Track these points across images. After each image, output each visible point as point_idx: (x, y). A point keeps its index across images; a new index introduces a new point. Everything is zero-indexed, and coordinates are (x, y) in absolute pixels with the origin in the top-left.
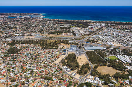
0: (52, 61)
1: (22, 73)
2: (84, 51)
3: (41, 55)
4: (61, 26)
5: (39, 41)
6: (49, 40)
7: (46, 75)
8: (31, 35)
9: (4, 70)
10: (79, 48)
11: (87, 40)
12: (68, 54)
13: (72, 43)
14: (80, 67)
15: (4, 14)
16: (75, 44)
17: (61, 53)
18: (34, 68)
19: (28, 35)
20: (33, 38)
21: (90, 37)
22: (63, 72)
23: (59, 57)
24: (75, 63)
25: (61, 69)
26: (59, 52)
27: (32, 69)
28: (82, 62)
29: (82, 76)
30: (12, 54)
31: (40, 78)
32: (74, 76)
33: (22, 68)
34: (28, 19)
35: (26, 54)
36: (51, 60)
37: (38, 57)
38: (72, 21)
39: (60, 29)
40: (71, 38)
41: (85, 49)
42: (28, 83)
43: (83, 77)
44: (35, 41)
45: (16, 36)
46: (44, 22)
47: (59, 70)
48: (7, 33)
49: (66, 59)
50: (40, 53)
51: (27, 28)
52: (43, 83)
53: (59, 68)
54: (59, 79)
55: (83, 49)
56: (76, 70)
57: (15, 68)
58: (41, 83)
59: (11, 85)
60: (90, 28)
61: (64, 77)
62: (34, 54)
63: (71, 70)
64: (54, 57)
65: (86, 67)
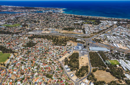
1: (30, 67)
2: (88, 51)
3: (50, 51)
4: (75, 22)
5: (52, 36)
6: (61, 36)
7: (48, 72)
8: (48, 30)
9: (19, 62)
10: (85, 47)
11: (94, 39)
12: (73, 53)
13: (80, 41)
15: (34, 9)
16: (82, 42)
17: (67, 50)
18: (41, 64)
19: (46, 30)
20: (49, 33)
21: (98, 36)
22: (63, 72)
23: (64, 55)
24: (76, 63)
25: (62, 68)
26: (66, 49)
27: (39, 65)
28: (83, 63)
29: (79, 78)
30: (28, 48)
31: (43, 74)
32: (72, 77)
33: (32, 62)
34: (50, 14)
35: (39, 48)
36: (57, 57)
37: (47, 52)
38: (86, 17)
39: (73, 26)
40: (80, 36)
42: (32, 78)
43: (79, 80)
44: (49, 36)
45: (37, 30)
46: (62, 17)
47: (60, 68)
48: (31, 27)
49: (69, 58)
50: (50, 49)
51: (47, 23)
52: (44, 80)
54: (58, 79)
55: (88, 48)
56: (75, 71)
57: (27, 61)
58: (42, 80)
59: (20, 77)
60: (101, 25)
61: (62, 77)
62: (45, 49)
63: (71, 70)
64: (60, 54)
65: (85, 69)
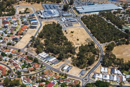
0: (9, 44)
2: (77, 16)
7: (4, 77)
10: (65, 9)
12: (43, 25)
14: (77, 52)
17: (25, 23)
22: (42, 67)
23: (22, 34)
24: (63, 44)
25: (36, 61)
26: (20, 22)
28: (78, 40)
29: (85, 69)
32: (68, 71)
36: (7, 42)
41: (78, 12)
43: (87, 72)
47: (30, 62)
49: (41, 36)
53: (30, 58)
54: (37, 82)
55: (74, 11)
56: (70, 59)
61: (46, 76)
63: (58, 59)
64: (12, 34)
65: (88, 51)
